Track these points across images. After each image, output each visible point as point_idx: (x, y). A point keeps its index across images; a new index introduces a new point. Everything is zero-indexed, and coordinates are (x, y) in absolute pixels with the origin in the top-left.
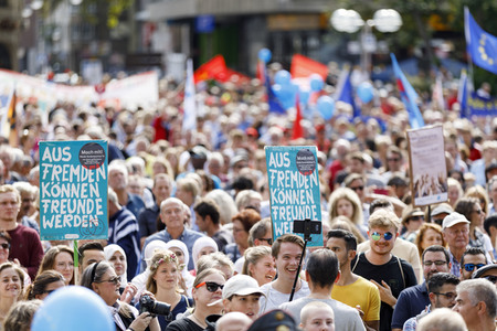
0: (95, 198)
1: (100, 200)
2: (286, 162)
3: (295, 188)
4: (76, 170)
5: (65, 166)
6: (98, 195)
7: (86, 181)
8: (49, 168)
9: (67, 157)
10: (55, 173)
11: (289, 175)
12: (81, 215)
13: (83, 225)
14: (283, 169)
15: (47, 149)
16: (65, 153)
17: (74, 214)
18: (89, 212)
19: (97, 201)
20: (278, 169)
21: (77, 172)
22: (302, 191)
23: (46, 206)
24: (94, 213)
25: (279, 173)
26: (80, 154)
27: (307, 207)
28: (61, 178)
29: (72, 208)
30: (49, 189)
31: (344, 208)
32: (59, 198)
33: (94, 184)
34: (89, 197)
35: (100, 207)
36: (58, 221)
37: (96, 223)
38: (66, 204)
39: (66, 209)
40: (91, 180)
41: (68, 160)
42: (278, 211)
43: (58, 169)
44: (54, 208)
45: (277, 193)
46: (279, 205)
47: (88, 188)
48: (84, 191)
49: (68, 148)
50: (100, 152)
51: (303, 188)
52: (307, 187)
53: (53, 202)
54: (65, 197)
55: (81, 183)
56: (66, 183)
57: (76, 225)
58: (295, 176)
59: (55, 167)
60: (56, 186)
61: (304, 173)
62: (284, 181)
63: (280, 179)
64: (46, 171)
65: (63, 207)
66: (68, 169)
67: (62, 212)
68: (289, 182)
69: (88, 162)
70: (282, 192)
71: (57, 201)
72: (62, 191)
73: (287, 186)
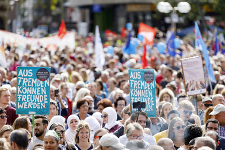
0: (44, 95)
1: (46, 96)
2: (139, 77)
3: (143, 89)
4: (35, 81)
5: (29, 79)
6: (45, 94)
7: (40, 87)
8: (21, 80)
9: (30, 74)
10: (24, 82)
11: (140, 83)
12: (37, 103)
13: (38, 108)
14: (137, 80)
15: (21, 70)
16: (30, 73)
17: (33, 102)
18: (41, 101)
19: (45, 96)
20: (135, 80)
21: (35, 82)
22: (147, 91)
23: (19, 98)
24: (43, 102)
25: (135, 81)
26: (37, 73)
27: (149, 98)
28: (27, 85)
29: (32, 99)
30: (21, 90)
31: (166, 98)
32: (26, 94)
33: (43, 88)
34: (41, 94)
35: (46, 99)
36: (25, 105)
37: (44, 107)
38: (29, 97)
39: (29, 100)
40: (42, 86)
41: (31, 76)
42: (134, 100)
43: (26, 80)
44: (23, 99)
45: (134, 91)
46: (135, 97)
47: (40, 90)
48: (38, 91)
49: (31, 70)
50: (47, 73)
51: (147, 89)
52: (149, 89)
53: (23, 96)
54: (29, 94)
55: (37, 87)
56: (30, 87)
57: (34, 107)
58: (143, 84)
59: (25, 79)
60: (25, 88)
61: (148, 82)
62: (137, 86)
63: (135, 84)
64: (20, 81)
65: (28, 98)
66: (31, 80)
67: (28, 101)
68: (140, 86)
69: (41, 77)
70: (136, 91)
71: (25, 96)
72: (27, 91)
73: (139, 88)
